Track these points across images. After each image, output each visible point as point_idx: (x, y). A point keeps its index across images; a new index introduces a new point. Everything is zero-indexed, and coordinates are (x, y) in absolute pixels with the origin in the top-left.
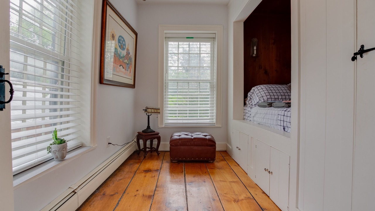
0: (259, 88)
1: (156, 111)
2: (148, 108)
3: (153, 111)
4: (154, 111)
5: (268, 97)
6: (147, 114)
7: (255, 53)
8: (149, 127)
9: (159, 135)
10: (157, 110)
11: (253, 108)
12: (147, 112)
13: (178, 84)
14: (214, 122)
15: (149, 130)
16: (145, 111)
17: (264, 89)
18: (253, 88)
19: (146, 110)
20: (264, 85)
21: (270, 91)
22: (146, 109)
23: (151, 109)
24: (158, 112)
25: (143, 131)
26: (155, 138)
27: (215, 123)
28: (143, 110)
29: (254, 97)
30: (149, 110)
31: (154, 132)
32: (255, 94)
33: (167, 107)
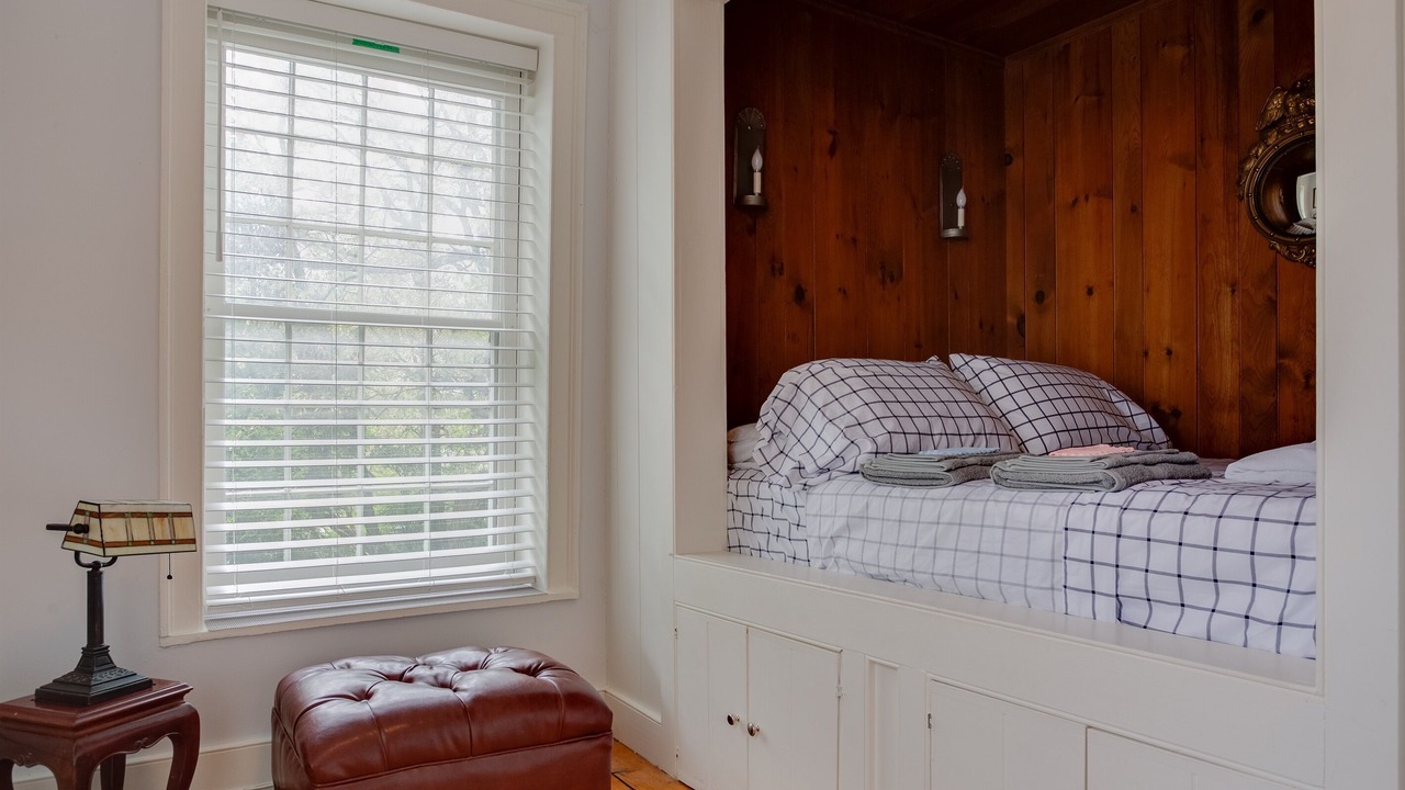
0: (827, 377)
1: (162, 530)
2: (100, 515)
3: (140, 530)
4: (151, 529)
5: (891, 424)
6: (85, 559)
7: (757, 189)
8: (95, 653)
9: (188, 700)
10: (172, 525)
11: (818, 490)
12: (92, 543)
13: (289, 333)
14: (529, 572)
15: (103, 682)
16: (67, 539)
17: (857, 384)
18: (788, 378)
19: (84, 529)
20: (847, 362)
21: (887, 396)
22: (80, 520)
23: (121, 515)
24: (180, 536)
25: (44, 696)
26: (150, 737)
27: (542, 574)
28: (50, 527)
29: (800, 426)
30: (114, 530)
31: (147, 685)
32: (809, 411)
33: (220, 495)
